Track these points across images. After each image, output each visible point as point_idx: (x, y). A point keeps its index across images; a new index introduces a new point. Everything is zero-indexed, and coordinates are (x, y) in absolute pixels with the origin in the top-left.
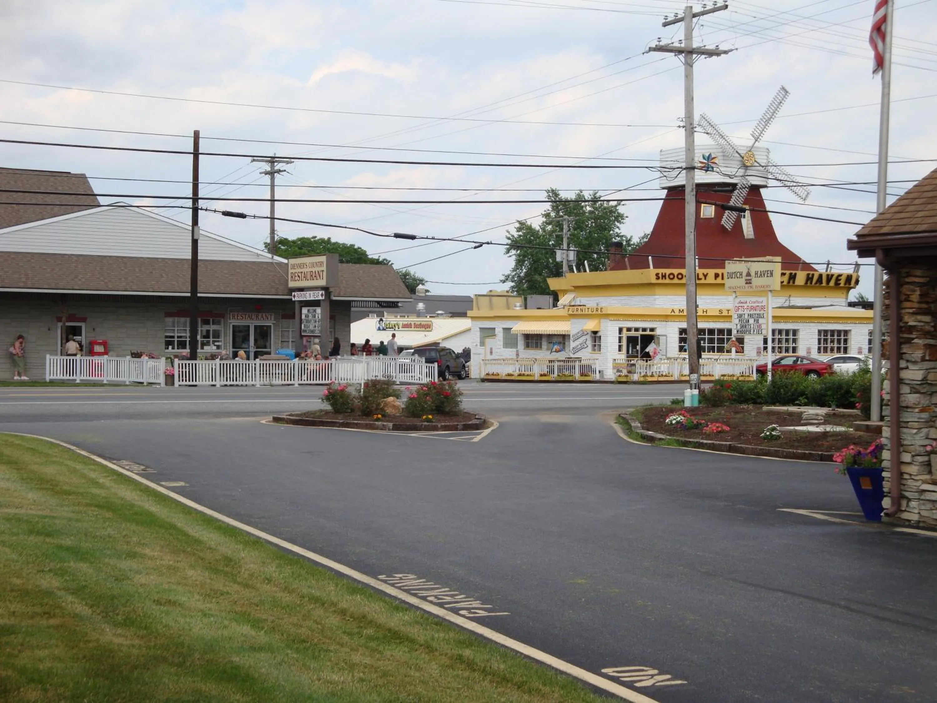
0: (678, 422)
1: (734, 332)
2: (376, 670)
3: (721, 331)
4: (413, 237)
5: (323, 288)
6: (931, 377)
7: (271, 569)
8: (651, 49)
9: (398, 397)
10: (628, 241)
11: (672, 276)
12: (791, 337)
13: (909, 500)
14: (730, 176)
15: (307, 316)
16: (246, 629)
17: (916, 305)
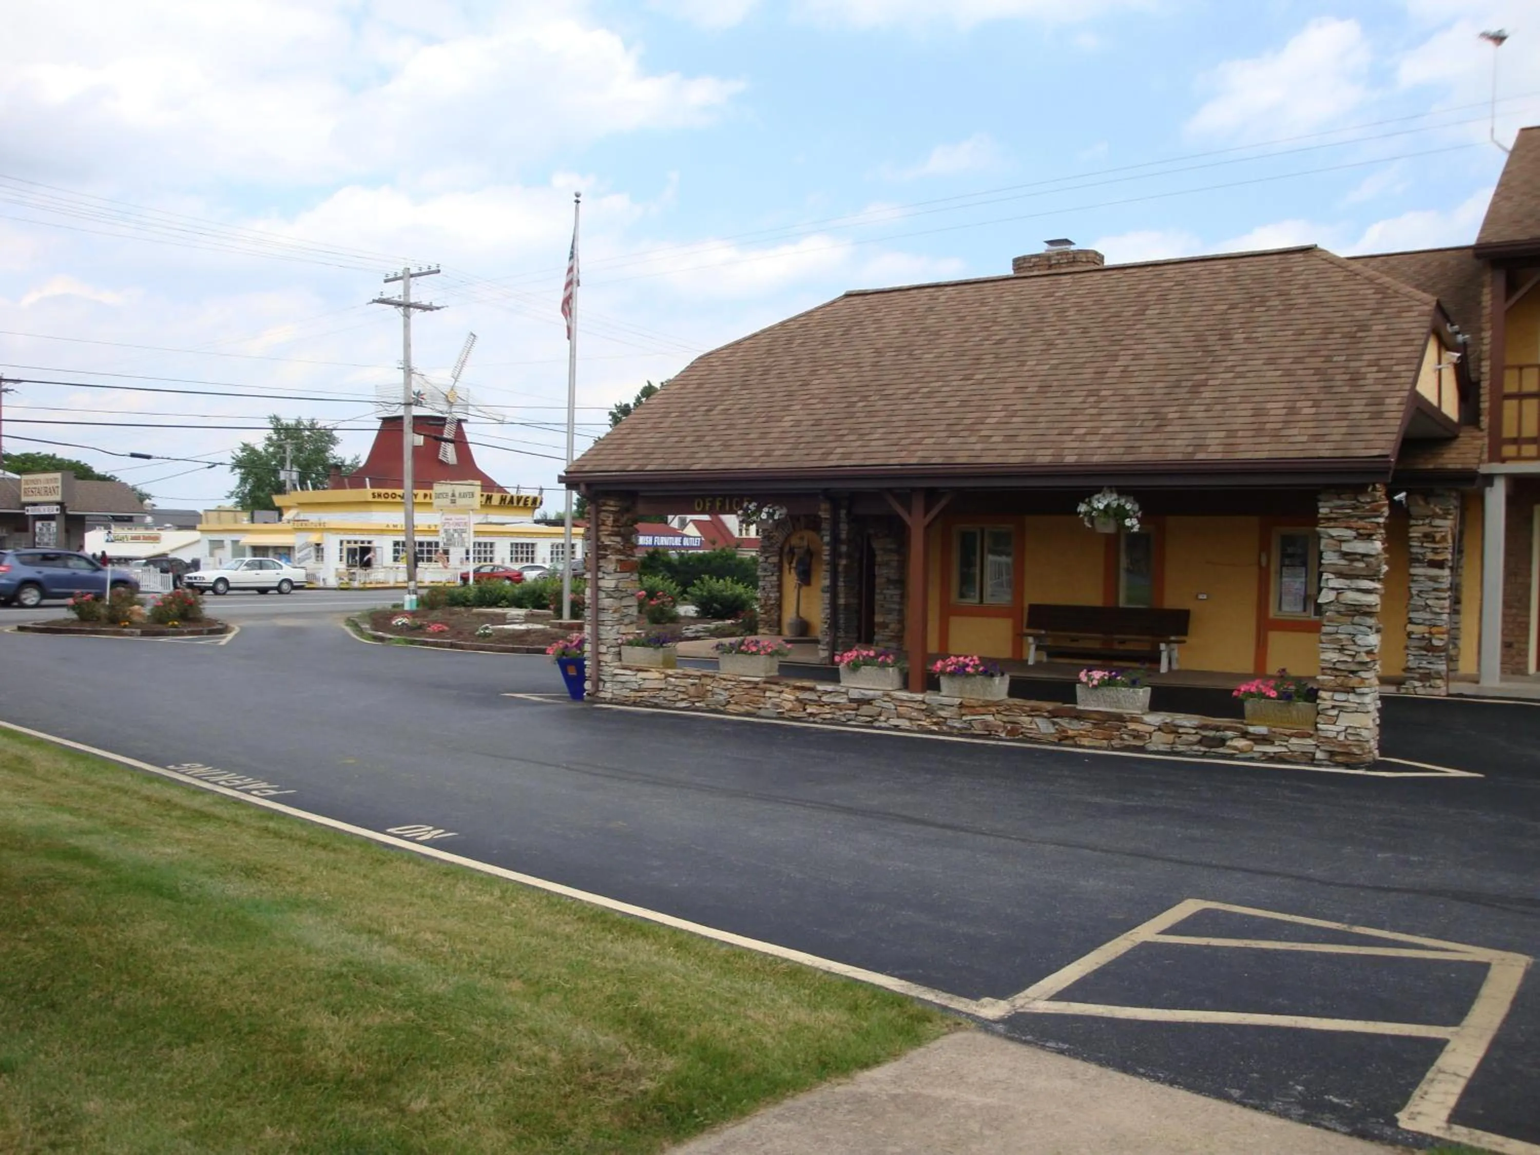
0: (403, 624)
1: (441, 545)
2: (200, 842)
3: (429, 544)
4: (148, 457)
5: (58, 503)
6: (621, 585)
7: (65, 765)
8: (374, 301)
9: (142, 605)
10: (343, 462)
11: (386, 495)
12: (488, 549)
13: (605, 682)
14: (441, 412)
15: (41, 529)
16: (67, 817)
17: (610, 529)
